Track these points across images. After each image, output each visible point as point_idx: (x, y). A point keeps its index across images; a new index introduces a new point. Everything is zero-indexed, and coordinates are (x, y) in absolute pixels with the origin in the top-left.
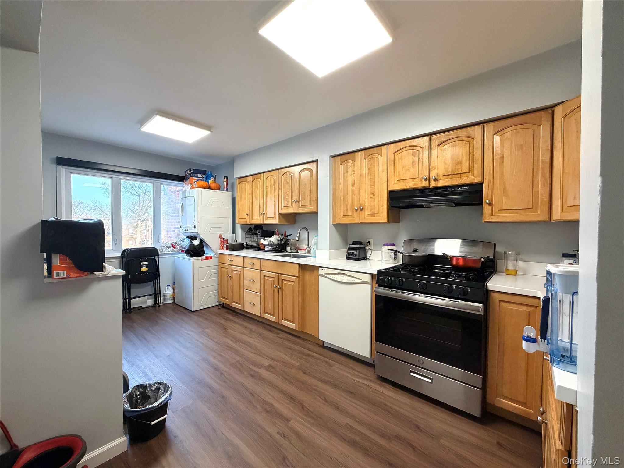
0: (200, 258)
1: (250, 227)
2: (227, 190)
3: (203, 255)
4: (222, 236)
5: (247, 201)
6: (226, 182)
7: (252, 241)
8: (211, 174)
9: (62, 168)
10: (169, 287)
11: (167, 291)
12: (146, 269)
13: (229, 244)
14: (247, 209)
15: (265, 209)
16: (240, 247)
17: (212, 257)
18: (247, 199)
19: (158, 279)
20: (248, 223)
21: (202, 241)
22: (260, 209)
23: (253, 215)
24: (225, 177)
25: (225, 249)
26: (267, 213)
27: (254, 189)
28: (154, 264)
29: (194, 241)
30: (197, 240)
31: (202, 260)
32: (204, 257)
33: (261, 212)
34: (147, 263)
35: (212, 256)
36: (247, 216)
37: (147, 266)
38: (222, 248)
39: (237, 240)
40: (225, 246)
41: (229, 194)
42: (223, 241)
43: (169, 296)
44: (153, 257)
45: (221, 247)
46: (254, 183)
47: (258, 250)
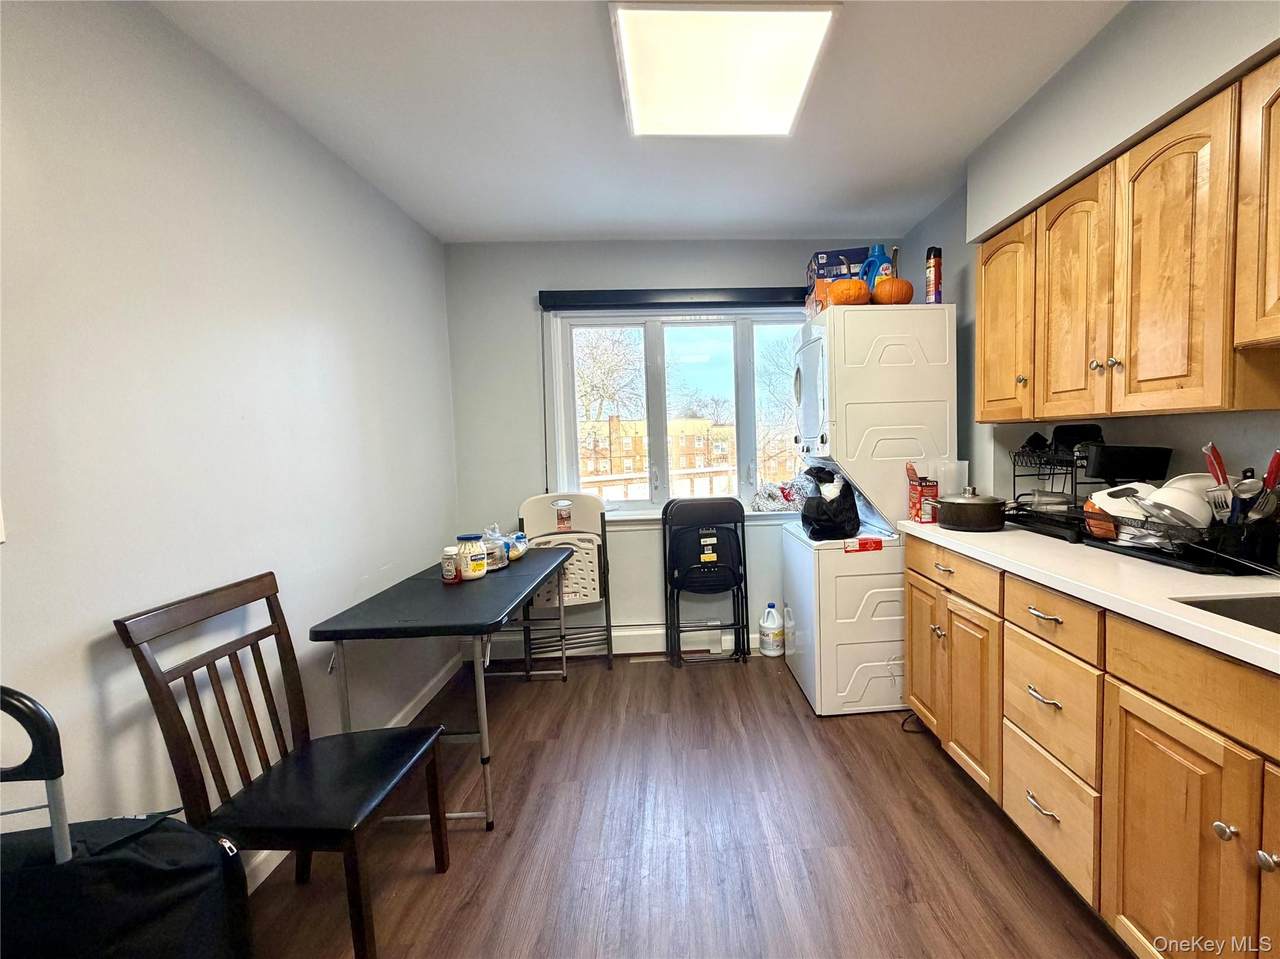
0: (840, 543)
1: (1036, 434)
2: (938, 300)
3: (852, 535)
4: (914, 470)
5: (1021, 326)
6: (933, 269)
7: (1043, 493)
8: (884, 254)
9: (556, 316)
10: (772, 610)
11: (766, 623)
12: (713, 557)
13: (940, 502)
14: (1020, 358)
15: (1120, 341)
16: (990, 517)
17: (880, 542)
18: (1020, 317)
19: (743, 585)
20: (1026, 415)
21: (848, 489)
22: (1091, 347)
23: (1052, 379)
24: (930, 251)
25: (927, 517)
26: (1133, 361)
27: (1057, 261)
28: (734, 543)
29: (827, 484)
30: (833, 482)
31: (846, 552)
32: (852, 543)
33: (1101, 356)
34: (714, 540)
35: (883, 538)
36: (1020, 385)
37: (715, 548)
38: (917, 515)
39: (974, 489)
40: (927, 508)
41: (948, 312)
42: (919, 488)
43: (771, 636)
44: (732, 526)
45: (914, 512)
46: (1056, 233)
47: (1078, 540)
